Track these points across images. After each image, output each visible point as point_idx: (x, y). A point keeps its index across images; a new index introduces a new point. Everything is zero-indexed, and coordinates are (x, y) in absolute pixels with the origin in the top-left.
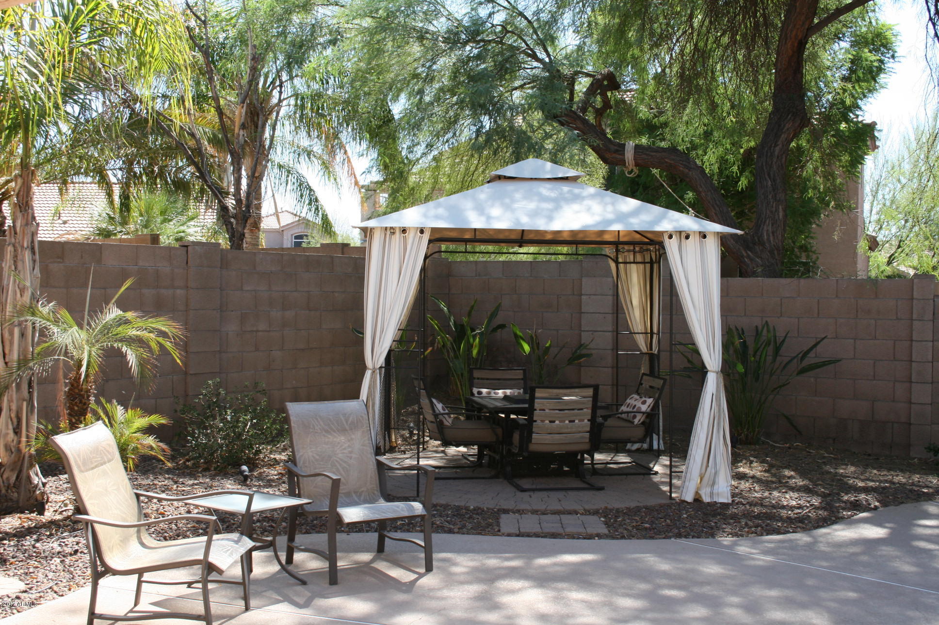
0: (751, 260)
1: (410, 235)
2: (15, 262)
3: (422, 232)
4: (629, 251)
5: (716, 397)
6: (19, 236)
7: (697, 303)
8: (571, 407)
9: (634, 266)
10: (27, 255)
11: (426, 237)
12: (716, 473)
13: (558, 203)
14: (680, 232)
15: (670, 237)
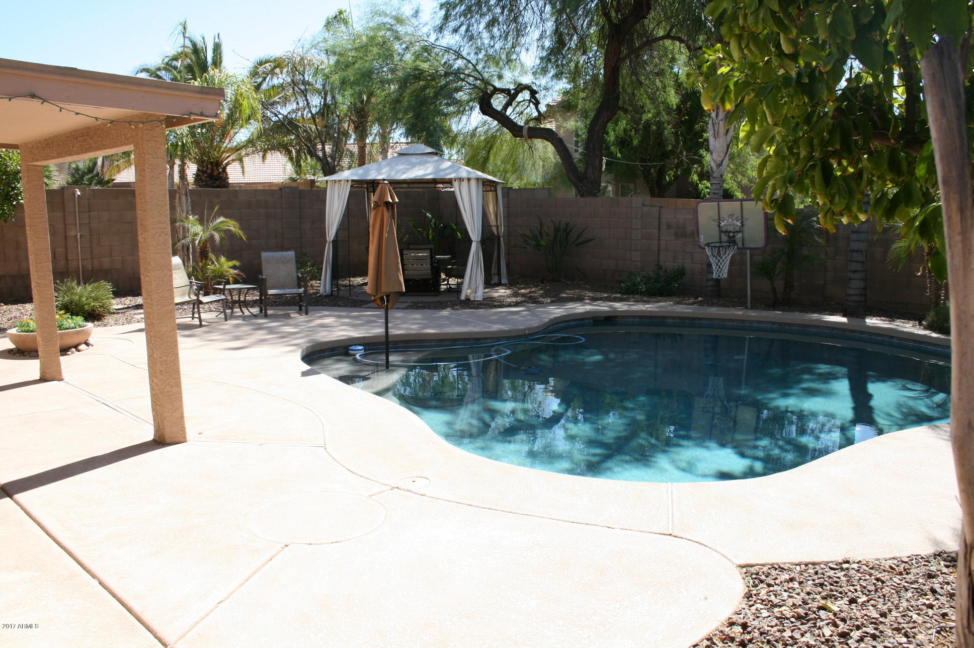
0: (582, 187)
1: (342, 183)
2: (180, 200)
3: (348, 181)
4: (487, 185)
5: (477, 252)
6: (181, 190)
7: (466, 210)
8: (422, 258)
9: (490, 193)
10: (184, 198)
11: (350, 184)
12: (476, 288)
13: (413, 165)
14: (460, 178)
15: (455, 181)
